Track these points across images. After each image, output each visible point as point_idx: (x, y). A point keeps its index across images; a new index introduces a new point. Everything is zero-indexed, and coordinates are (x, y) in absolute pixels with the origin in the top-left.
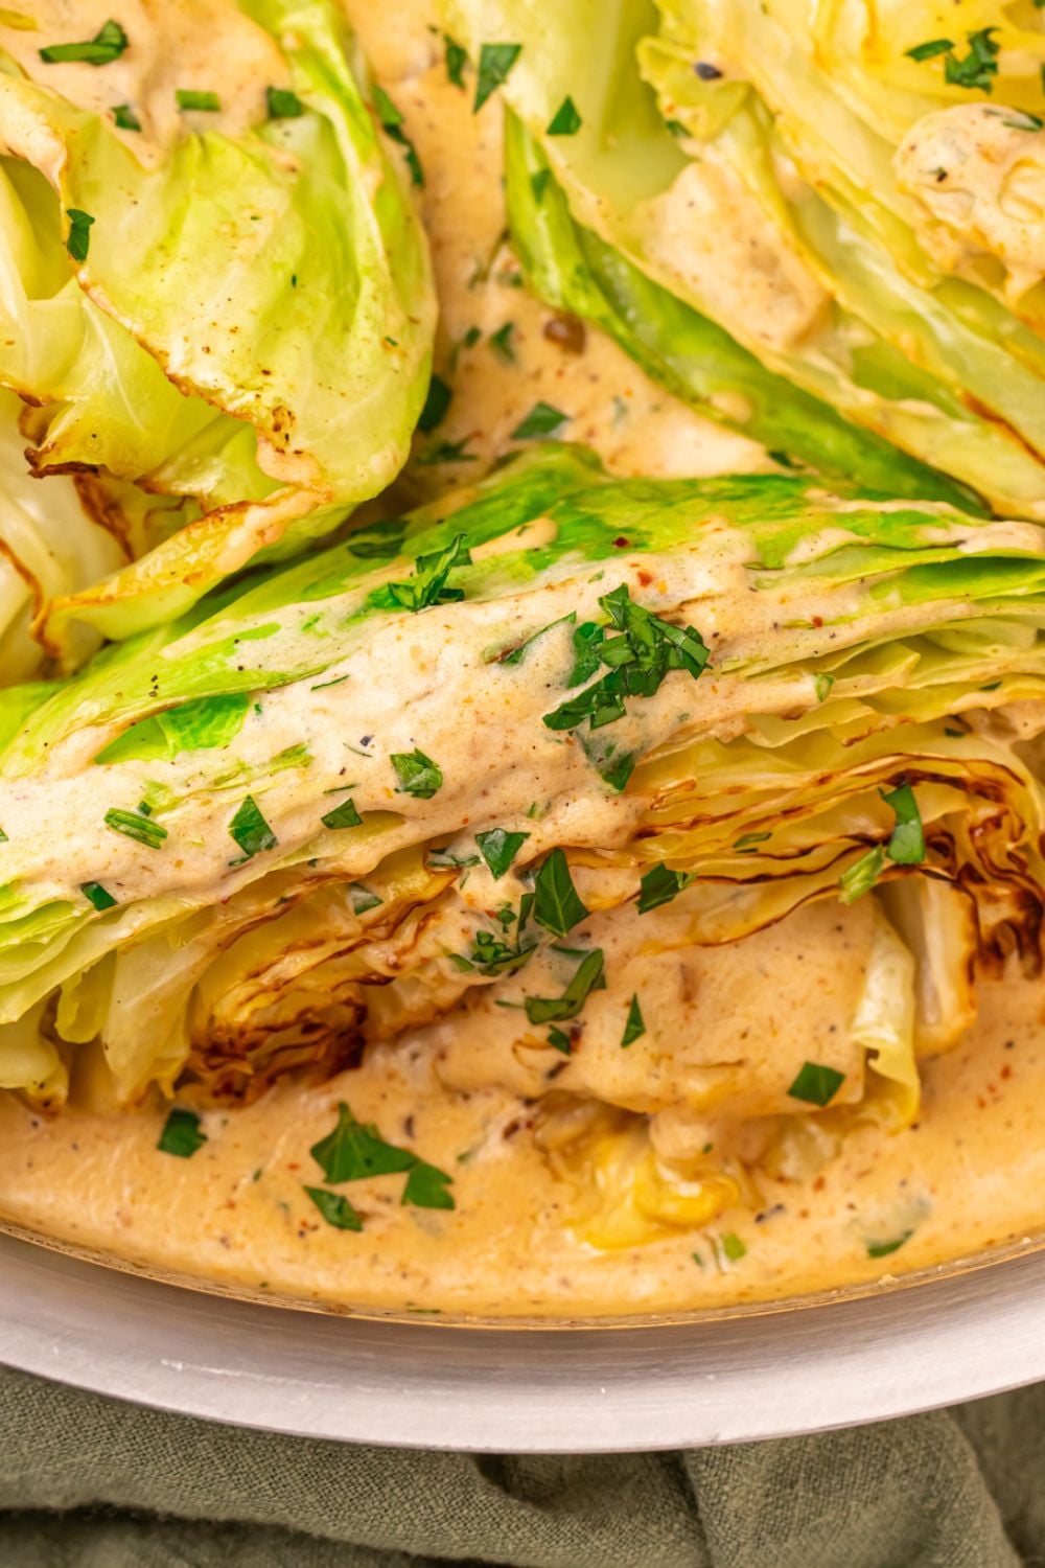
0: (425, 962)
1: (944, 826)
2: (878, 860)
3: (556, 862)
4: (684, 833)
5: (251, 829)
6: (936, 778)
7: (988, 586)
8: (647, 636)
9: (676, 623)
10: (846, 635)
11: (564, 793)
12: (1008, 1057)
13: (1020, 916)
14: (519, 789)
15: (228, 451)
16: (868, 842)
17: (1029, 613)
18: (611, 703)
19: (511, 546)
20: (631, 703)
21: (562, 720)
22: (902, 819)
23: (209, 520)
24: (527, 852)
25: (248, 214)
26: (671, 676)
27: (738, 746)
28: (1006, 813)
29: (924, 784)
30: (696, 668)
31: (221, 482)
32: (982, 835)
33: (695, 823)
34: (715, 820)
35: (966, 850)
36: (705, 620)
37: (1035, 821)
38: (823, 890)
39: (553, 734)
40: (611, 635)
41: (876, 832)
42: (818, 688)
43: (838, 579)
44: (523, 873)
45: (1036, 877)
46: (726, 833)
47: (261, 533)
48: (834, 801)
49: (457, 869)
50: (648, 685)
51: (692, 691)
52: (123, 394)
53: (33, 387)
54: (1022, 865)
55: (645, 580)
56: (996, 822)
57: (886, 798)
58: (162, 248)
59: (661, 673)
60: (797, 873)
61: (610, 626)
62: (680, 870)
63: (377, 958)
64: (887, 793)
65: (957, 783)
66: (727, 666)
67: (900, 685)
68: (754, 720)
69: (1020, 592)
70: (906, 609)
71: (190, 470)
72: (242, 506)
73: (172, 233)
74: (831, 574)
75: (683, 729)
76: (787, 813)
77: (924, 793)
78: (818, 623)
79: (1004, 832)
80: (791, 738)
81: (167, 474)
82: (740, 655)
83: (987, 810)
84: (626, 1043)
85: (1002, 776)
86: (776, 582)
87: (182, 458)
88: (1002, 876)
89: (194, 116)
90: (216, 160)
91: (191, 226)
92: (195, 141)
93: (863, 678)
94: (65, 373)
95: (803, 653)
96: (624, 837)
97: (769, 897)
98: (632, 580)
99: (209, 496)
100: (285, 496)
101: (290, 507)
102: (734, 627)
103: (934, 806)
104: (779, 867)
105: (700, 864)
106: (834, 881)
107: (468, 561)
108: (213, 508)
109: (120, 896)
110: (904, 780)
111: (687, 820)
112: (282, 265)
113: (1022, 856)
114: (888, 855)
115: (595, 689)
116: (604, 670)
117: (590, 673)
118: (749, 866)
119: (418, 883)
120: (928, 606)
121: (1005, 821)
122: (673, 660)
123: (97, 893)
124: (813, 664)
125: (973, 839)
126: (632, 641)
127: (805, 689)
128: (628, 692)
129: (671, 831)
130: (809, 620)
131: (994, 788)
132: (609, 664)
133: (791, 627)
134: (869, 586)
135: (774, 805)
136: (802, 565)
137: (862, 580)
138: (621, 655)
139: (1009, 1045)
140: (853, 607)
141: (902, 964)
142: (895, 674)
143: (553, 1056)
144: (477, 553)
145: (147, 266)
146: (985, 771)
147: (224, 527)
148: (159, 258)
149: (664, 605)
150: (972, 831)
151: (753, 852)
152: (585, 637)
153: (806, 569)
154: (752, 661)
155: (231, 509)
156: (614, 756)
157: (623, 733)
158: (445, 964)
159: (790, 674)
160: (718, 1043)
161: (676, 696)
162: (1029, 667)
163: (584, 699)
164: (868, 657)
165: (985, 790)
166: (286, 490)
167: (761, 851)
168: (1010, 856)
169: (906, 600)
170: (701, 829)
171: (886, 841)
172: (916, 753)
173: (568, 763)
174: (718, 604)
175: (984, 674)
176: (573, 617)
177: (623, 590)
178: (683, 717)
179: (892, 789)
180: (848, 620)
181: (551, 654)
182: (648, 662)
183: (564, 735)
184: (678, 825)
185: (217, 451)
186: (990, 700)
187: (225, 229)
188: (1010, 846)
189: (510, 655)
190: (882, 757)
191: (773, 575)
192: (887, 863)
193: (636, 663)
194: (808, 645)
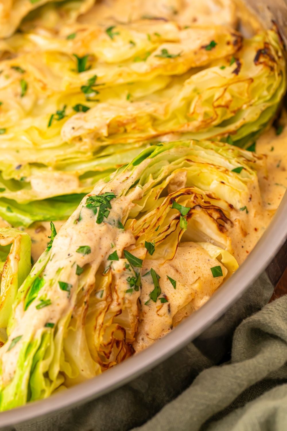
0: (123, 299)
2: (183, 219)
3: (126, 253)
4: (144, 233)
6: (178, 196)
9: (103, 194)
10: (134, 176)
11: (115, 239)
13: (219, 215)
14: (106, 243)
16: (178, 218)
22: (180, 209)
24: (119, 254)
26: (111, 202)
28: (196, 194)
32: (196, 202)
33: (144, 230)
34: (147, 228)
36: (106, 190)
37: (203, 193)
38: (180, 232)
41: (178, 215)
44: (122, 258)
45: (214, 205)
49: (110, 268)
51: (118, 203)
54: (209, 203)
56: (196, 197)
57: (173, 208)
59: (109, 203)
60: (172, 232)
62: (150, 242)
65: (182, 194)
66: (120, 195)
67: (153, 181)
70: (140, 165)
75: (123, 211)
76: (159, 220)
77: (178, 201)
78: (127, 178)
79: (199, 198)
80: (145, 204)
82: (119, 191)
83: (192, 197)
84: (175, 287)
85: (188, 189)
88: (207, 208)
93: (146, 185)
95: (130, 185)
102: (113, 187)
104: (168, 233)
105: (153, 240)
106: (180, 229)
109: (54, 322)
110: (173, 201)
111: (142, 230)
113: (207, 201)
114: (184, 217)
118: (162, 236)
119: (107, 280)
120: (143, 162)
121: (197, 196)
122: (109, 199)
124: (134, 186)
126: (97, 201)
129: (141, 234)
130: (125, 179)
132: (98, 207)
133: (123, 182)
135: (155, 220)
138: (98, 204)
140: (131, 172)
143: (165, 305)
150: (194, 202)
154: (123, 191)
158: (127, 296)
159: (132, 190)
160: (191, 278)
161: (116, 206)
165: (188, 193)
167: (161, 232)
168: (205, 202)
171: (181, 214)
172: (170, 194)
174: (107, 187)
175: (166, 172)
176: (83, 206)
179: (172, 205)
181: (86, 212)
182: (105, 203)
184: (141, 232)
186: (172, 177)
188: (203, 200)
189: (79, 219)
190: (164, 199)
193: (102, 204)
194: (130, 183)
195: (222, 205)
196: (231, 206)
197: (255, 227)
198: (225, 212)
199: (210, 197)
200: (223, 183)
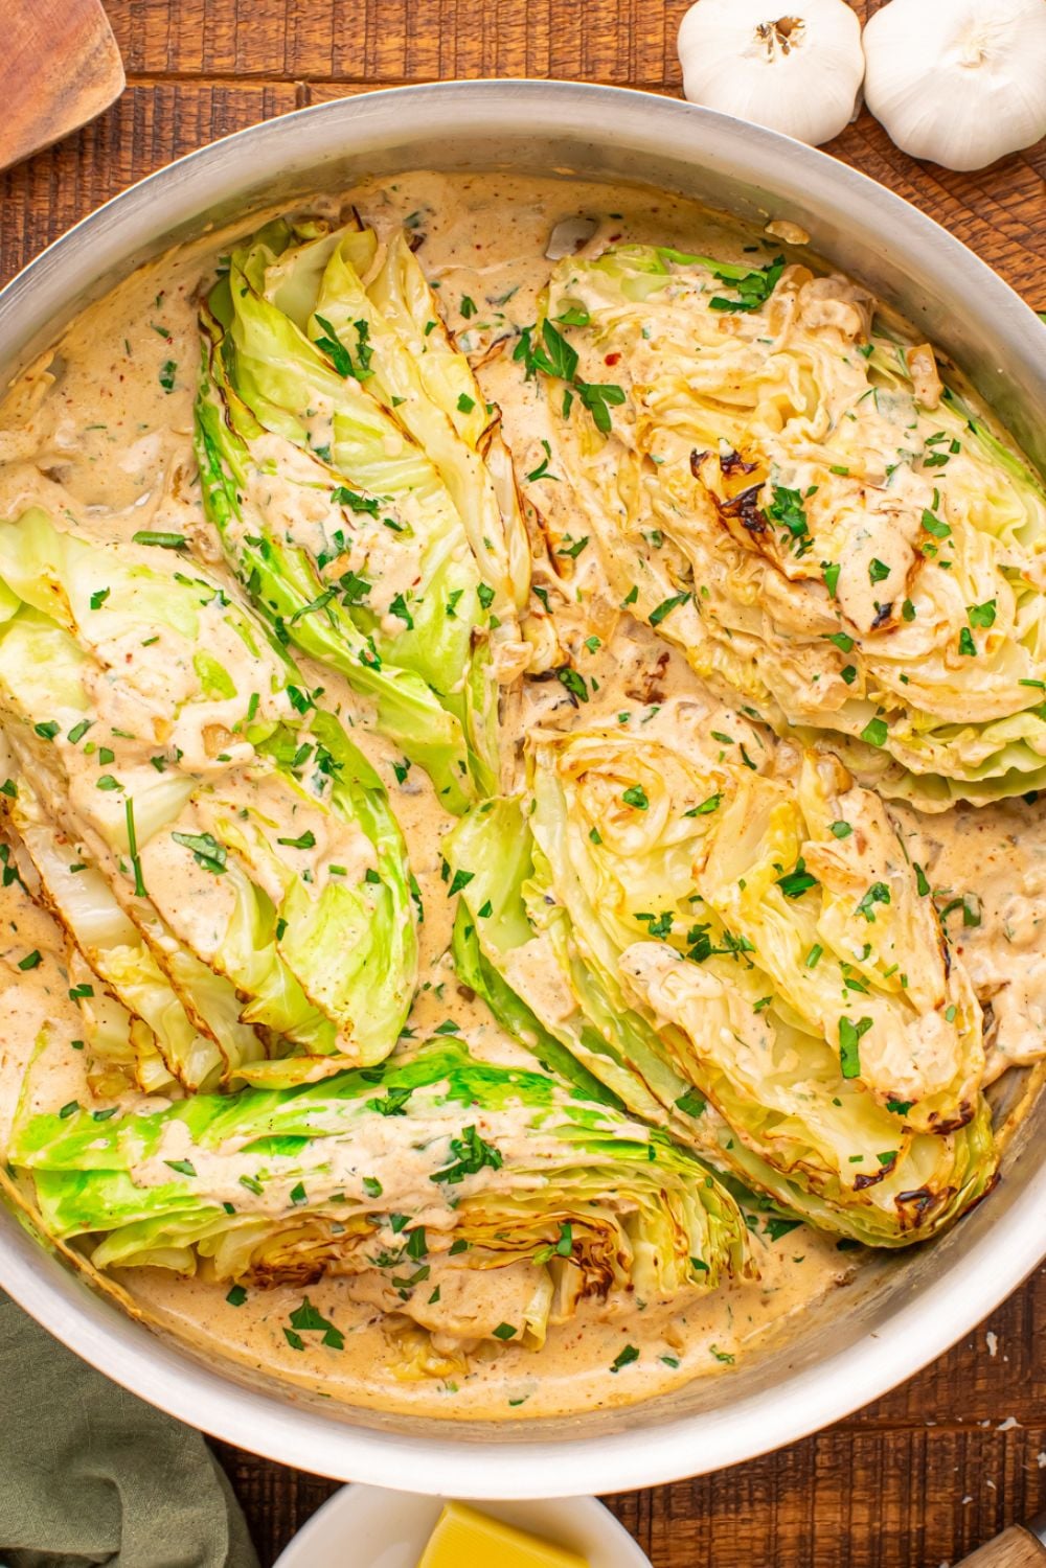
0: (356, 1257)
1: (580, 1242)
2: (551, 1250)
3: (419, 1233)
4: (476, 1228)
5: (299, 1193)
6: (582, 1223)
7: (622, 1152)
8: (479, 1149)
9: (492, 1146)
10: (559, 1163)
11: (431, 1206)
12: (582, 1331)
13: (601, 1281)
14: (411, 1201)
16: (546, 1242)
18: (458, 1175)
19: (429, 1092)
20: (466, 1176)
21: (437, 1178)
22: (564, 1236)
23: (307, 1058)
24: (409, 1225)
26: (485, 1167)
27: (505, 1199)
28: (607, 1242)
29: (576, 1225)
30: (496, 1167)
31: (315, 1040)
32: (595, 1248)
33: (481, 1225)
34: (489, 1225)
35: (587, 1253)
36: (503, 1146)
37: (618, 1246)
38: (525, 1258)
40: (465, 1146)
41: (553, 1239)
42: (543, 1182)
43: (562, 1139)
44: (406, 1232)
45: (612, 1268)
46: (492, 1230)
47: (328, 1071)
48: (539, 1225)
49: (379, 1226)
50: (475, 1170)
51: (492, 1175)
52: (285, 1000)
54: (607, 1262)
55: (483, 1125)
56: (602, 1245)
57: (560, 1227)
59: (483, 1164)
60: (516, 1250)
61: (465, 1142)
62: (470, 1242)
63: (335, 1250)
64: (561, 1225)
65: (590, 1227)
66: (509, 1167)
67: (576, 1185)
68: (515, 1190)
69: (634, 1157)
70: (587, 1156)
74: (559, 1136)
75: (485, 1189)
76: (519, 1227)
77: (576, 1228)
78: (550, 1156)
79: (604, 1248)
80: (528, 1199)
82: (515, 1164)
84: (430, 1302)
85: (608, 1226)
86: (536, 1135)
87: (301, 1027)
88: (599, 1265)
93: (563, 1180)
95: (541, 1167)
96: (451, 1226)
97: (502, 1257)
98: (477, 1122)
99: (309, 1045)
100: (342, 1058)
101: (343, 1064)
102: (515, 1151)
103: (577, 1234)
104: (509, 1247)
105: (479, 1241)
106: (530, 1255)
108: (310, 1052)
109: (238, 1210)
110: (569, 1222)
111: (478, 1223)
113: (608, 1259)
114: (555, 1249)
115: (453, 1168)
116: (458, 1161)
117: (453, 1160)
118: (497, 1244)
119: (363, 1228)
120: (596, 1157)
121: (606, 1244)
122: (487, 1161)
123: (229, 1207)
124: (544, 1172)
125: (590, 1249)
126: (473, 1150)
127: (538, 1181)
128: (466, 1171)
129: (471, 1226)
130: (546, 1154)
131: (605, 1231)
132: (462, 1158)
133: (538, 1156)
134: (575, 1144)
135: (515, 1223)
136: (548, 1130)
137: (571, 1140)
138: (467, 1156)
139: (584, 1327)
140: (565, 1152)
141: (550, 1289)
142: (576, 1180)
143: (400, 1300)
144: (414, 1092)
146: (603, 1224)
147: (313, 1063)
149: (489, 1138)
150: (591, 1246)
151: (500, 1239)
152: (454, 1145)
153: (549, 1132)
154: (520, 1167)
155: (317, 1056)
156: (455, 1196)
157: (460, 1187)
158: (365, 1259)
159: (534, 1175)
160: (468, 1309)
161: (485, 1176)
162: (629, 1186)
163: (448, 1172)
164: (567, 1172)
165: (601, 1231)
166: (343, 1056)
167: (504, 1239)
168: (604, 1258)
170: (483, 1227)
171: (557, 1243)
172: (576, 1212)
173: (435, 1195)
174: (511, 1141)
175: (613, 1186)
176: (451, 1135)
177: (473, 1128)
178: (486, 1185)
179: (563, 1224)
180: (561, 1157)
181: (439, 1149)
182: (477, 1161)
183: (436, 1184)
184: (475, 1224)
185: (316, 1026)
186: (612, 1196)
188: (605, 1254)
189: (421, 1146)
190: (563, 1211)
191: (535, 1131)
192: (554, 1252)
193: (472, 1160)
194: (544, 1164)
195: (622, 1276)
196: (630, 1288)
198: (614, 1286)
199: (620, 1258)
200: (656, 1263)
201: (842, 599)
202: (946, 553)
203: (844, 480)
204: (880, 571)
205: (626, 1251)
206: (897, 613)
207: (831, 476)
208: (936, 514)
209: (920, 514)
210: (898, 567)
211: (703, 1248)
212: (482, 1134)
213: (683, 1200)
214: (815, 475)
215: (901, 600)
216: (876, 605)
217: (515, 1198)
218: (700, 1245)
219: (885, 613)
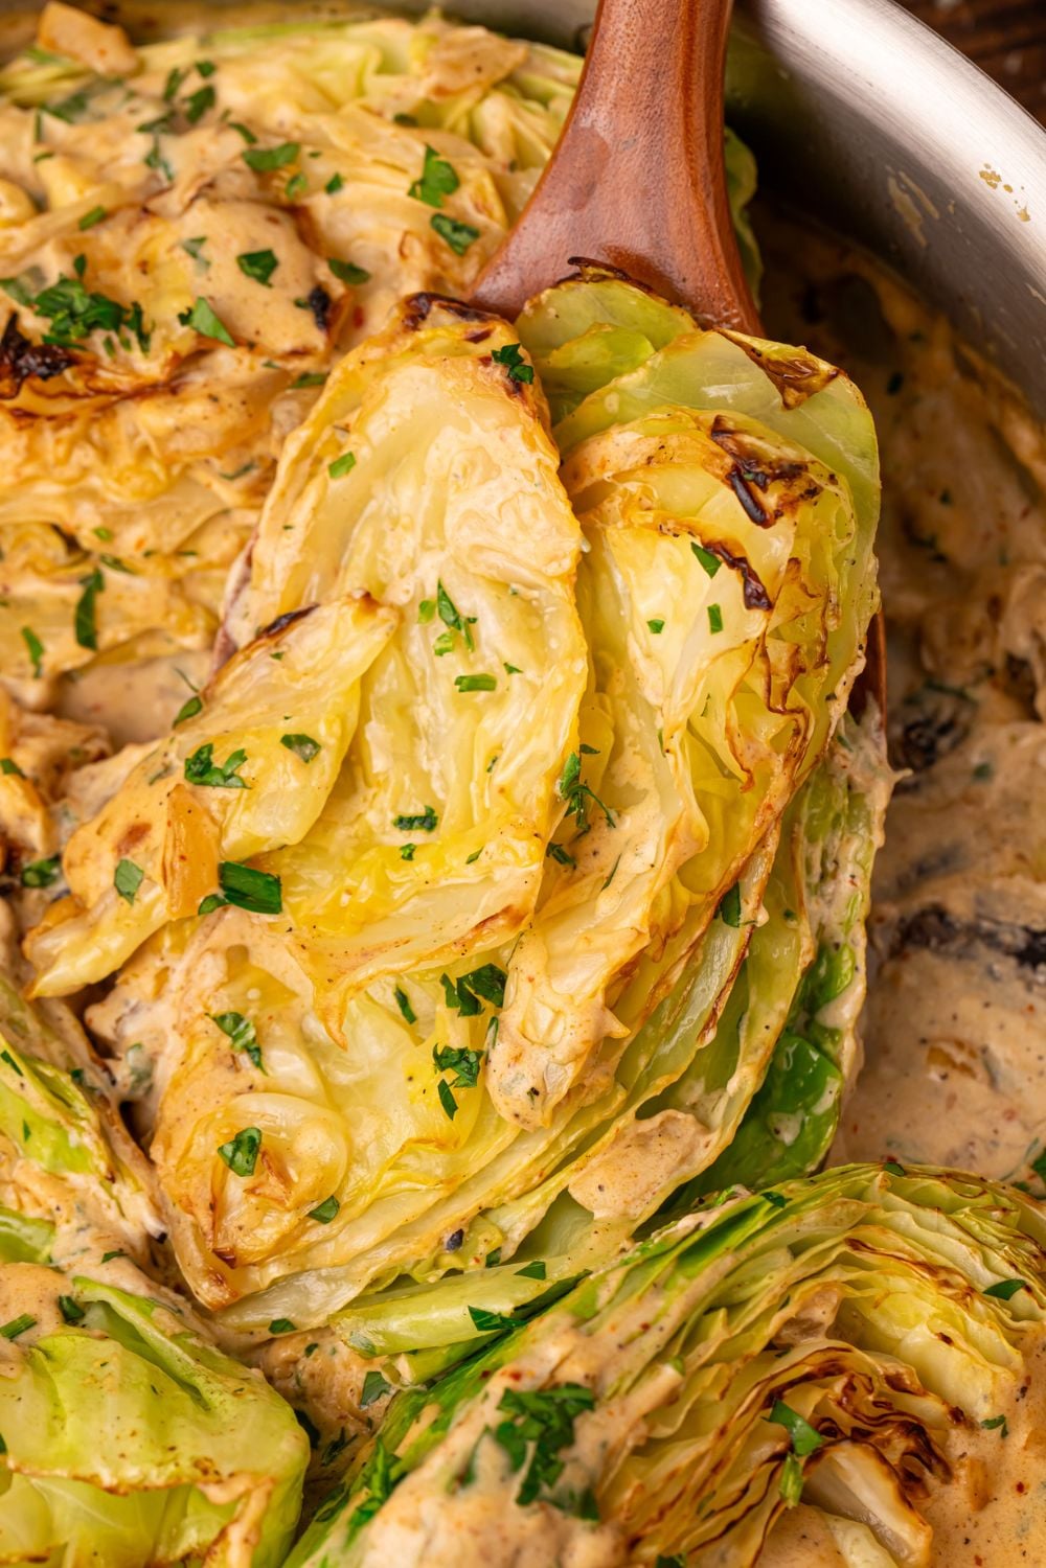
1: (819, 1416)
2: (795, 1463)
4: (659, 1526)
6: (792, 1384)
7: (736, 1237)
8: (542, 1406)
9: (556, 1387)
10: (669, 1323)
12: (972, 1549)
13: (912, 1444)
15: (190, 1510)
16: (778, 1457)
17: (775, 1236)
18: (551, 1463)
19: (417, 1431)
20: (564, 1455)
21: (528, 1495)
22: (790, 1425)
23: (208, 1560)
25: (98, 1364)
26: (577, 1422)
27: (648, 1449)
28: (853, 1376)
29: (787, 1393)
30: (589, 1405)
31: (199, 1531)
32: (848, 1401)
33: (662, 1514)
34: (673, 1504)
35: (845, 1419)
36: (575, 1372)
37: (875, 1372)
38: (774, 1510)
39: (527, 1510)
40: (520, 1421)
41: (780, 1447)
42: (676, 1368)
43: (639, 1293)
45: (904, 1410)
46: (686, 1509)
47: (246, 1541)
48: (738, 1442)
50: (567, 1437)
51: (597, 1425)
52: (95, 1513)
53: (34, 1549)
54: (888, 1405)
55: (516, 1376)
56: (850, 1387)
57: (770, 1420)
58: (55, 1418)
59: (569, 1423)
60: (750, 1508)
61: (516, 1417)
62: (674, 1554)
64: (768, 1417)
65: (807, 1378)
66: (608, 1393)
67: (727, 1336)
68: (651, 1417)
69: (759, 1226)
70: (695, 1282)
71: (174, 1539)
72: (223, 1534)
73: (57, 1405)
74: (632, 1293)
75: (608, 1453)
76: (715, 1470)
77: (791, 1400)
78: (646, 1327)
79: (861, 1390)
80: (682, 1417)
81: (161, 1552)
82: (611, 1380)
83: (839, 1385)
85: (833, 1355)
86: (601, 1323)
87: (164, 1536)
88: (880, 1421)
89: (23, 1338)
90: (56, 1353)
91: (63, 1392)
92: (34, 1350)
93: (700, 1348)
94: (49, 1529)
95: (649, 1354)
96: (622, 1552)
97: (743, 1540)
98: (508, 1382)
99: (198, 1544)
100: (246, 1505)
101: (254, 1507)
102: (594, 1363)
103: (807, 1403)
104: (735, 1513)
105: (684, 1543)
106: (777, 1498)
107: (397, 1459)
108: (205, 1550)
110: (774, 1399)
111: (654, 1514)
112: (141, 1383)
113: (883, 1399)
114: (798, 1455)
115: (535, 1461)
116: (531, 1447)
117: (524, 1453)
118: (715, 1525)
120: (707, 1271)
121: (856, 1383)
122: (570, 1409)
124: (660, 1357)
125: (845, 1410)
126: (536, 1416)
127: (668, 1375)
128: (556, 1449)
129: (649, 1529)
130: (640, 1329)
131: (833, 1365)
132: (531, 1439)
133: (631, 1340)
134: (658, 1287)
135: (703, 1469)
136: (610, 1302)
137: (655, 1285)
138: (536, 1429)
139: (967, 1541)
140: (660, 1303)
142: (718, 1329)
144: (399, 1452)
145: (53, 1434)
146: (819, 1359)
147: (219, 1557)
148: (57, 1424)
149: (539, 1383)
150: (840, 1403)
151: (712, 1513)
152: (504, 1435)
153: (614, 1302)
154: (622, 1379)
155: (216, 1542)
156: (578, 1498)
157: (572, 1478)
159: (652, 1372)
161: (592, 1435)
162: (801, 1274)
163: (533, 1473)
164: (693, 1333)
165: (830, 1369)
166: (244, 1500)
167: (717, 1508)
168: (875, 1404)
169: (690, 1278)
170: (669, 1515)
171: (791, 1448)
172: (768, 1375)
173: (550, 1523)
174: (574, 1357)
175: (775, 1297)
176: (487, 1429)
177: (508, 1392)
178: (604, 1445)
179: (770, 1410)
180: (664, 1313)
181: (490, 1460)
182: (556, 1423)
183: (535, 1505)
184: (652, 1522)
185: (184, 1515)
186: (790, 1311)
187: (88, 1380)
188: (871, 1398)
189: (464, 1477)
190: (748, 1393)
191: (596, 1320)
192: (802, 1462)
193: (549, 1428)
194: (651, 1342)
195: (929, 1408)
196: (958, 1416)
197: (1020, 1479)
198: (934, 1435)
199: (895, 1382)
200: (947, 1340)
201: (253, 337)
202: (322, 169)
203: (110, 223)
204: (259, 265)
205: (892, 1368)
206: (337, 288)
207: (89, 234)
208: (261, 146)
209: (241, 164)
210: (279, 241)
211: (986, 1262)
212: (525, 1386)
213: (886, 1226)
214: (65, 247)
215: (324, 272)
216: (298, 304)
217: (665, 1431)
218: (977, 1263)
219: (320, 304)
